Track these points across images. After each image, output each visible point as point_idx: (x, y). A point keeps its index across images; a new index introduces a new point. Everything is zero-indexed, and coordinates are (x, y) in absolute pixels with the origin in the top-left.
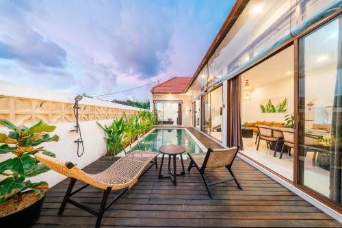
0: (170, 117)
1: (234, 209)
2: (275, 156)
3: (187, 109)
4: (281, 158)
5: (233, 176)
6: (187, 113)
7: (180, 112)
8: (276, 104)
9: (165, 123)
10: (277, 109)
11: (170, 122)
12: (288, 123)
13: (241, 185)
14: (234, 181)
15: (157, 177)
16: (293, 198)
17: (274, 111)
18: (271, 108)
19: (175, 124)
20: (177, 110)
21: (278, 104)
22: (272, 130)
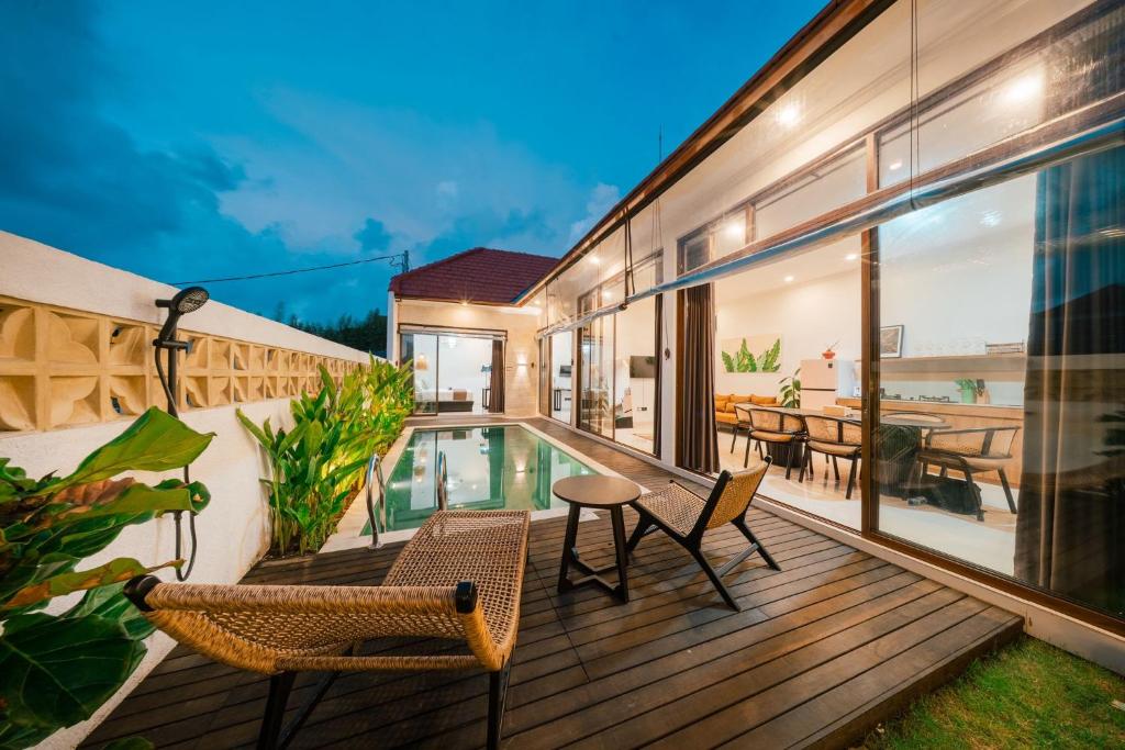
0: (459, 387)
1: (797, 619)
2: (788, 477)
3: (522, 360)
4: (801, 480)
5: (752, 539)
6: (522, 371)
7: (498, 369)
8: (758, 352)
9: (443, 407)
10: (760, 365)
11: (461, 404)
12: (786, 396)
13: (776, 559)
14: (757, 554)
15: (553, 591)
16: (872, 564)
17: (754, 369)
18: (746, 362)
19: (478, 410)
20: (488, 362)
21: (762, 352)
22: (782, 415)
